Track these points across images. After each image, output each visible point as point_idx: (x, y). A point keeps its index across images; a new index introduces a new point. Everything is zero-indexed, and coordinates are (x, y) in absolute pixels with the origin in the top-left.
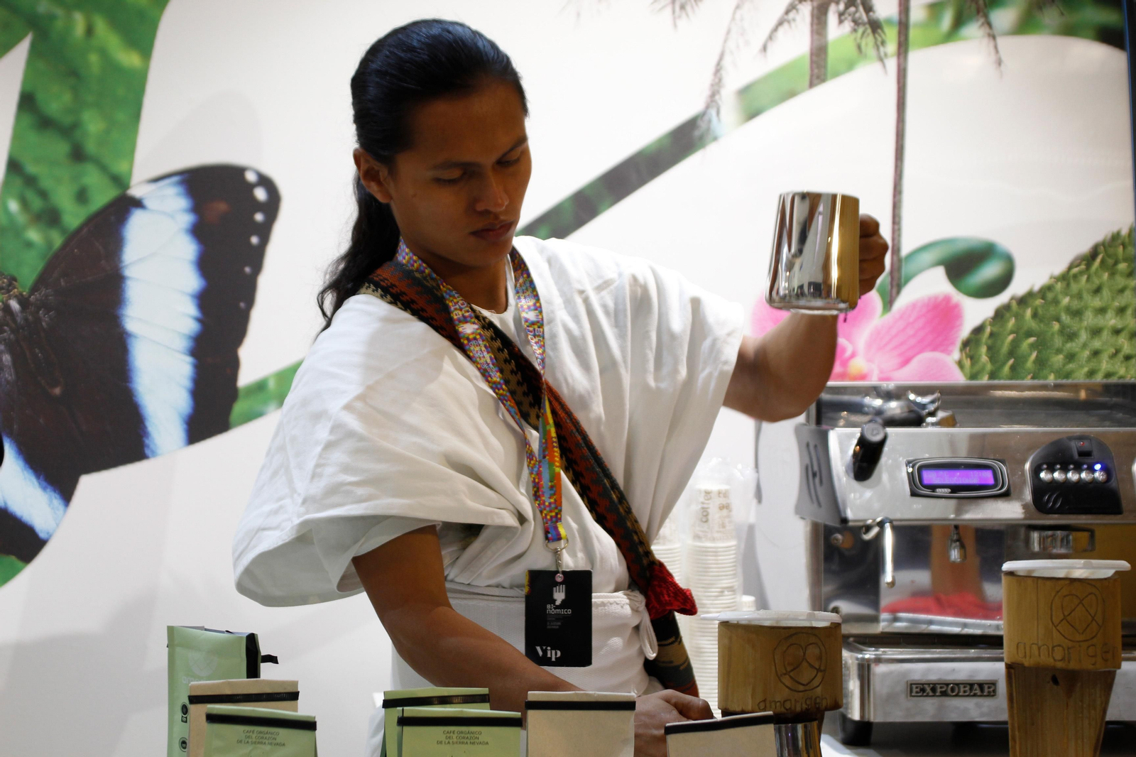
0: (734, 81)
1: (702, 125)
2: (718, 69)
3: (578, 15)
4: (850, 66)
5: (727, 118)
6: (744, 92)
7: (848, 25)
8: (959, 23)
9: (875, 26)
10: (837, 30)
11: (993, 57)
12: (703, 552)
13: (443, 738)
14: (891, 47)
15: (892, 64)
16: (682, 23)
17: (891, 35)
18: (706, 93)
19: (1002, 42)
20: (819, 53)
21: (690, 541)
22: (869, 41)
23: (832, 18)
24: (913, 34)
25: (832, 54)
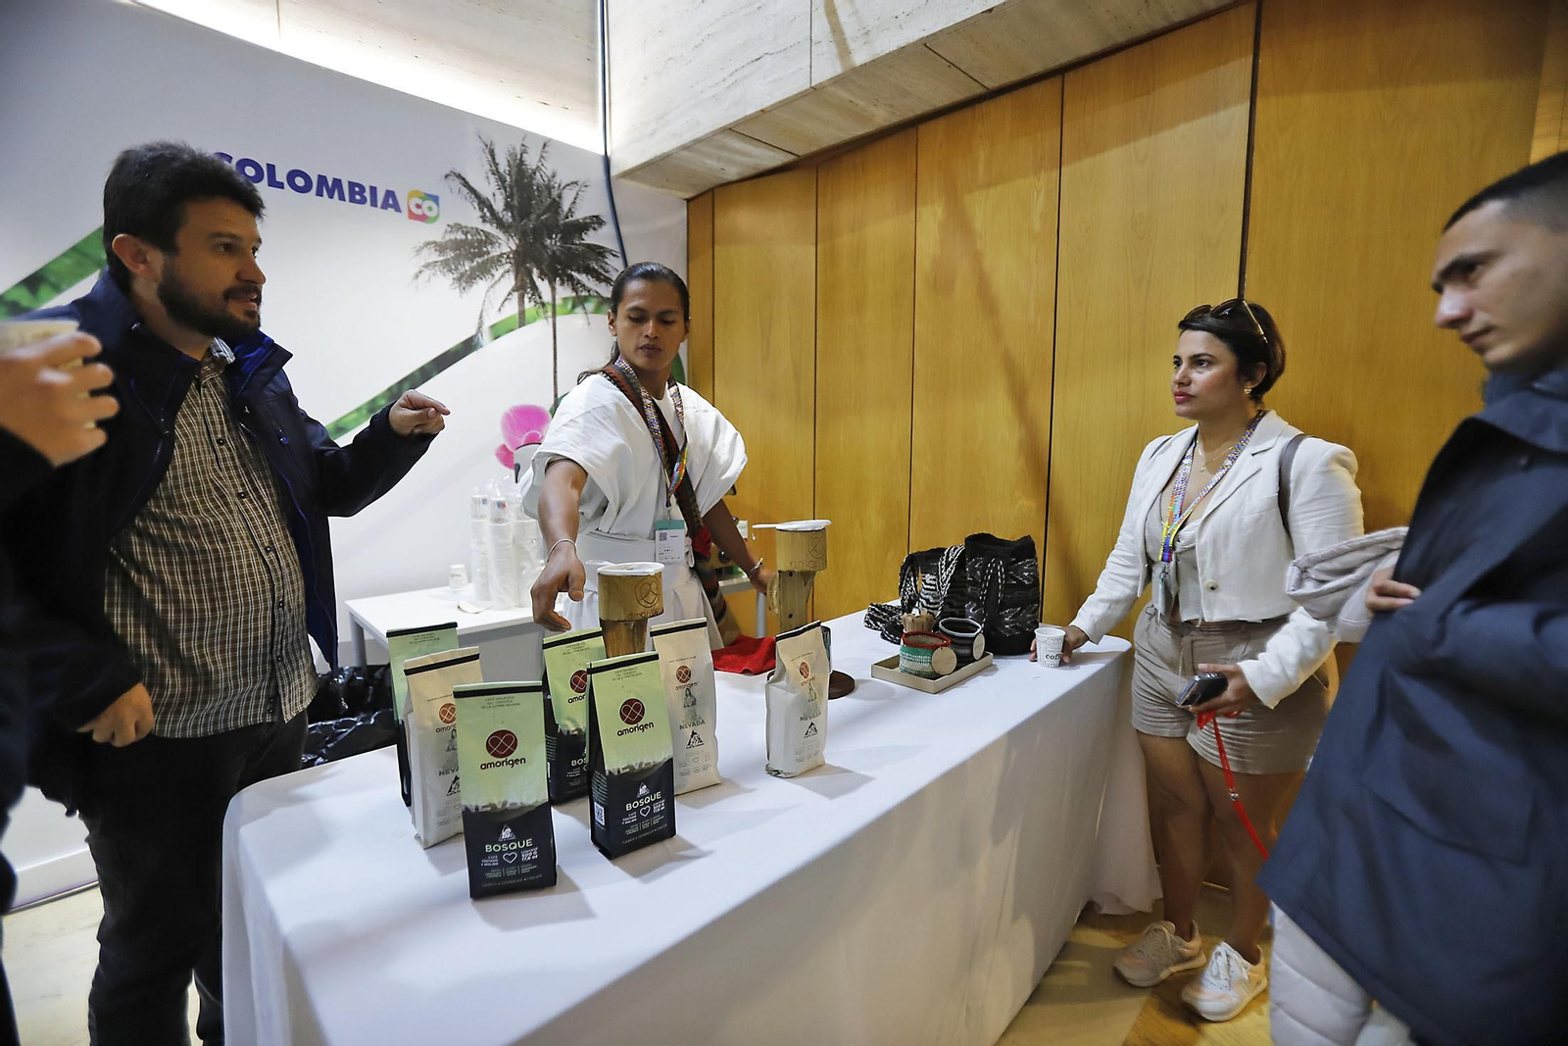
0: (487, 323)
1: (475, 340)
2: (481, 317)
3: (417, 287)
4: (534, 320)
5: (486, 338)
6: (492, 327)
7: (533, 303)
8: (574, 307)
9: (543, 305)
10: (528, 305)
11: (586, 321)
12: (523, 524)
13: (615, 676)
14: (550, 314)
15: (550, 320)
16: (464, 295)
17: (549, 308)
18: (477, 327)
19: (590, 315)
20: (522, 313)
21: (516, 521)
22: (541, 310)
23: (526, 300)
24: (557, 309)
25: (528, 314)
